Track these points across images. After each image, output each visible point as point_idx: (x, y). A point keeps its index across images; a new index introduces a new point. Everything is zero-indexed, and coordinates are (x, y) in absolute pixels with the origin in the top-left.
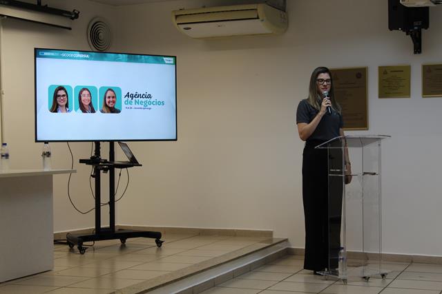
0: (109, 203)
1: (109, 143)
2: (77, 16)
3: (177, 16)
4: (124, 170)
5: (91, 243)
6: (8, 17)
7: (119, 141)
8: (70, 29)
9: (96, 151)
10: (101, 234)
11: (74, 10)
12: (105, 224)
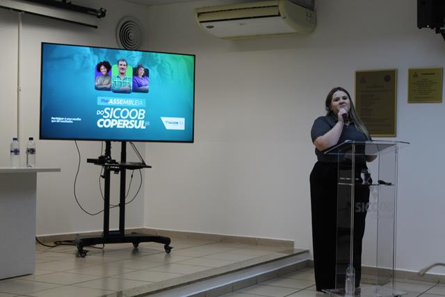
0: (120, 205)
1: (121, 143)
2: (103, 14)
3: (199, 14)
4: (137, 171)
5: (101, 246)
6: (25, 12)
7: (131, 141)
8: (96, 27)
9: (106, 150)
10: (108, 237)
11: (101, 9)
12: (114, 227)
